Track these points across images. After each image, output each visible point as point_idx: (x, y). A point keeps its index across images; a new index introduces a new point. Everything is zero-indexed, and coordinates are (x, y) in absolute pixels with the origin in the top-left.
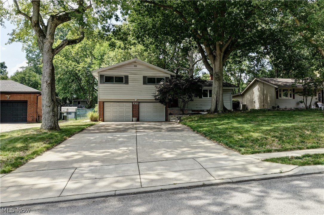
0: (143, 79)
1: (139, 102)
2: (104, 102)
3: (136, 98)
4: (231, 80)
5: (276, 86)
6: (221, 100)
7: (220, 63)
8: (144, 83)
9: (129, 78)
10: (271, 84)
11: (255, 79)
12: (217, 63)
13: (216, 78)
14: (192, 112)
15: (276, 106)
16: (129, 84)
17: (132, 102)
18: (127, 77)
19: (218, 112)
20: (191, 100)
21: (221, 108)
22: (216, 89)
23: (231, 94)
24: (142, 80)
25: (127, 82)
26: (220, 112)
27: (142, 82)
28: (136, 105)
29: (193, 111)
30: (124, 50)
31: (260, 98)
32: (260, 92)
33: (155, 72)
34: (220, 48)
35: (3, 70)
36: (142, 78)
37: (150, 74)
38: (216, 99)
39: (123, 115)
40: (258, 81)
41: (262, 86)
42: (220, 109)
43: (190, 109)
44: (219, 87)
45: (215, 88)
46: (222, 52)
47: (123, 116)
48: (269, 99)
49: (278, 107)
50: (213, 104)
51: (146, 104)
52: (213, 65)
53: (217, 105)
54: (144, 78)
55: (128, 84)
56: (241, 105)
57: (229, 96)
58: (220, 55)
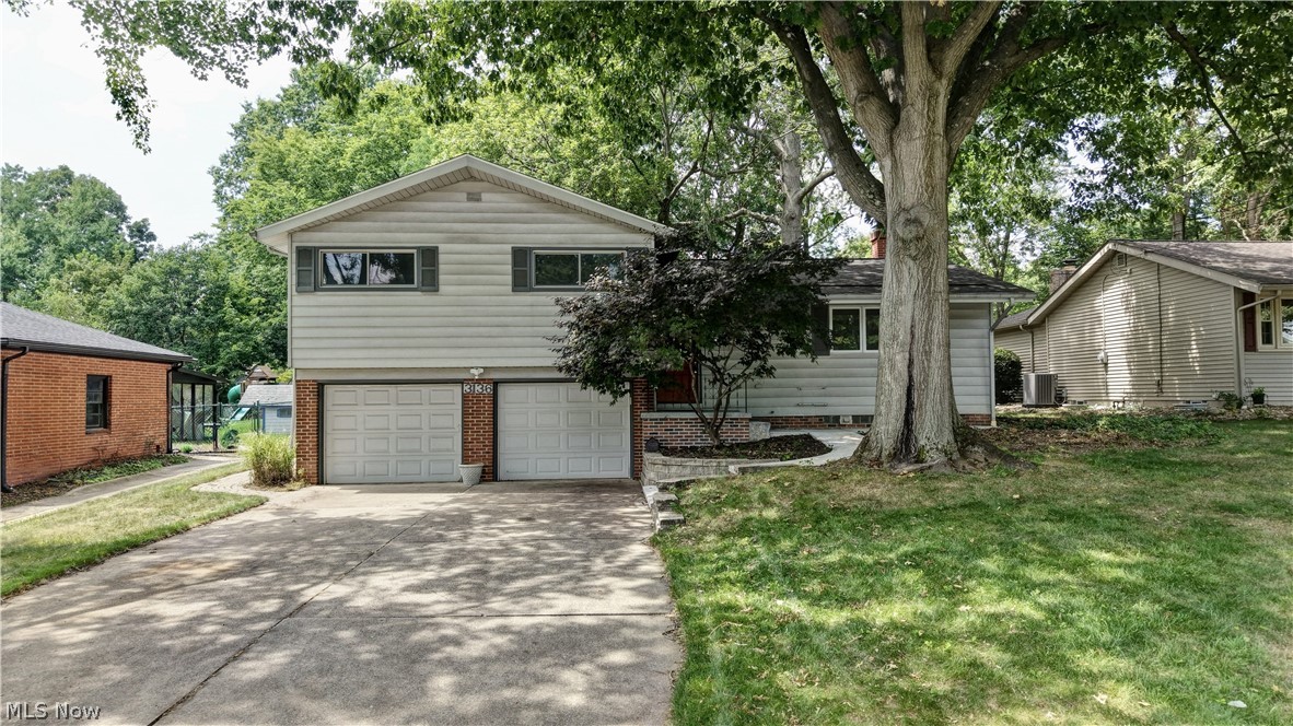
0: (515, 264)
1: (496, 383)
2: (321, 386)
3: (476, 360)
4: (965, 258)
5: (1244, 285)
6: (936, 378)
7: (929, 147)
8: (520, 284)
9: (442, 258)
10: (1209, 274)
11: (1105, 249)
12: (912, 150)
13: (904, 241)
14: (773, 428)
15: (1246, 392)
16: (442, 288)
17: (461, 382)
18: (430, 255)
19: (919, 460)
20: (758, 373)
21: (940, 431)
22: (906, 312)
23: (986, 331)
24: (509, 268)
25: (431, 283)
26: (934, 458)
27: (509, 279)
28: (479, 398)
29: (775, 423)
30: (438, 124)
31: (1136, 346)
32: (1137, 315)
33: (574, 226)
34: (929, 49)
35: (142, 246)
36: (509, 258)
37: (549, 236)
38: (906, 378)
39: (417, 447)
40: (1123, 258)
41: (1148, 281)
42: (932, 433)
43: (765, 413)
44: (926, 295)
45: (900, 302)
46: (940, 76)
47: (420, 451)
48: (1194, 353)
49: (1258, 398)
50: (889, 404)
51: (531, 388)
52: (888, 163)
53: (916, 416)
54: (520, 255)
55: (438, 291)
56: (1032, 377)
57: (974, 342)
58: (931, 96)
